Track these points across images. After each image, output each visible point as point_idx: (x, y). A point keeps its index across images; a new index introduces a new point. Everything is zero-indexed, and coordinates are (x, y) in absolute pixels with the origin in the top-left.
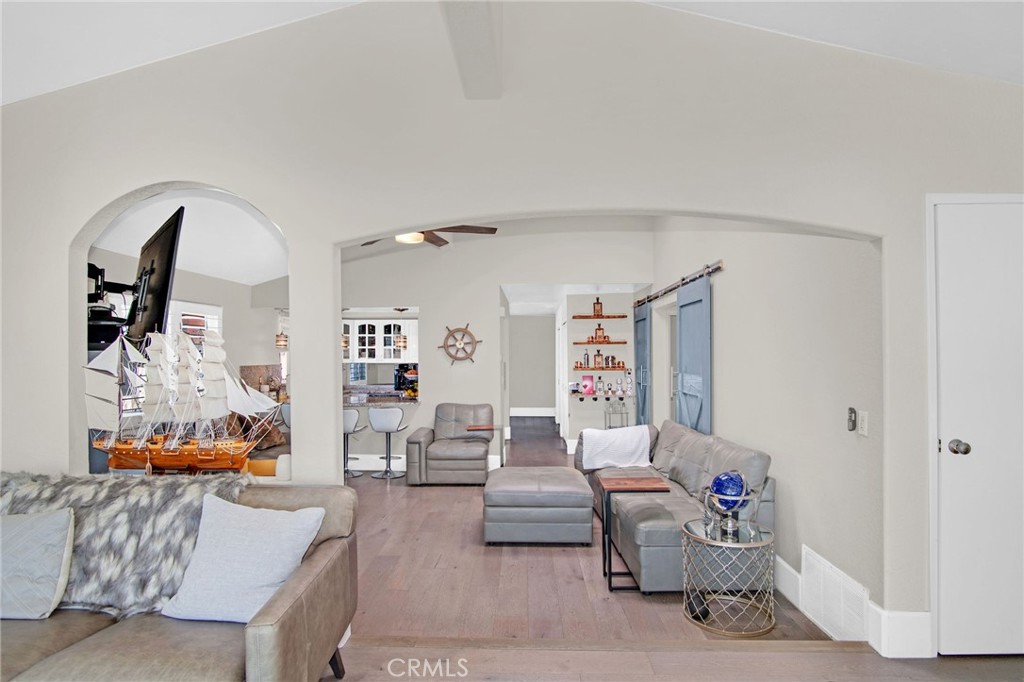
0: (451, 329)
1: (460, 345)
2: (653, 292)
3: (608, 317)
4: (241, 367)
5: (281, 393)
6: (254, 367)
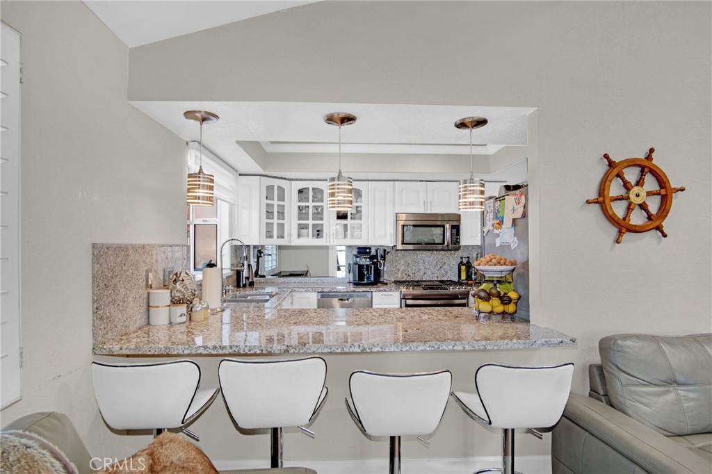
0: (616, 159)
6: (135, 248)
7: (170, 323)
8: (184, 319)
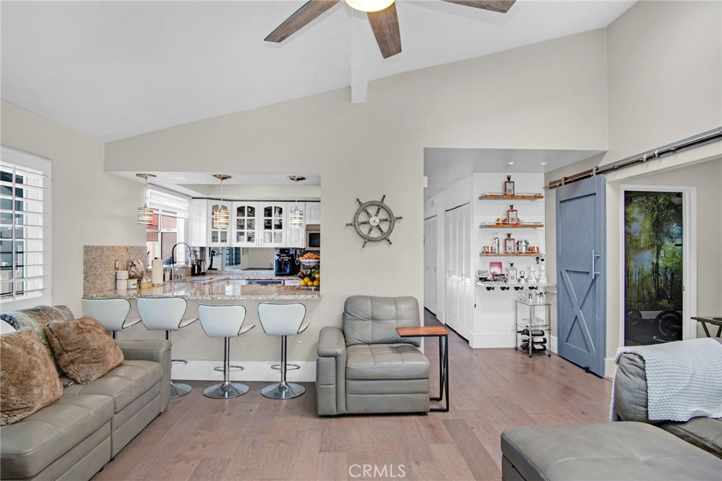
0: (363, 201)
1: (375, 220)
2: (603, 163)
3: (523, 197)
4: (85, 247)
5: (144, 281)
6: (108, 248)
7: (128, 289)
8: (135, 287)
